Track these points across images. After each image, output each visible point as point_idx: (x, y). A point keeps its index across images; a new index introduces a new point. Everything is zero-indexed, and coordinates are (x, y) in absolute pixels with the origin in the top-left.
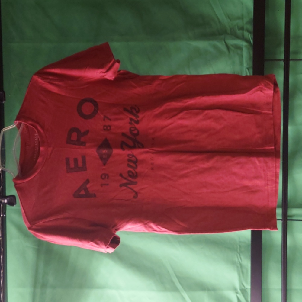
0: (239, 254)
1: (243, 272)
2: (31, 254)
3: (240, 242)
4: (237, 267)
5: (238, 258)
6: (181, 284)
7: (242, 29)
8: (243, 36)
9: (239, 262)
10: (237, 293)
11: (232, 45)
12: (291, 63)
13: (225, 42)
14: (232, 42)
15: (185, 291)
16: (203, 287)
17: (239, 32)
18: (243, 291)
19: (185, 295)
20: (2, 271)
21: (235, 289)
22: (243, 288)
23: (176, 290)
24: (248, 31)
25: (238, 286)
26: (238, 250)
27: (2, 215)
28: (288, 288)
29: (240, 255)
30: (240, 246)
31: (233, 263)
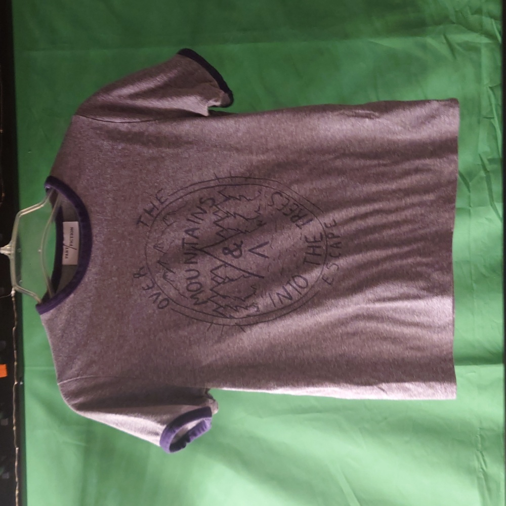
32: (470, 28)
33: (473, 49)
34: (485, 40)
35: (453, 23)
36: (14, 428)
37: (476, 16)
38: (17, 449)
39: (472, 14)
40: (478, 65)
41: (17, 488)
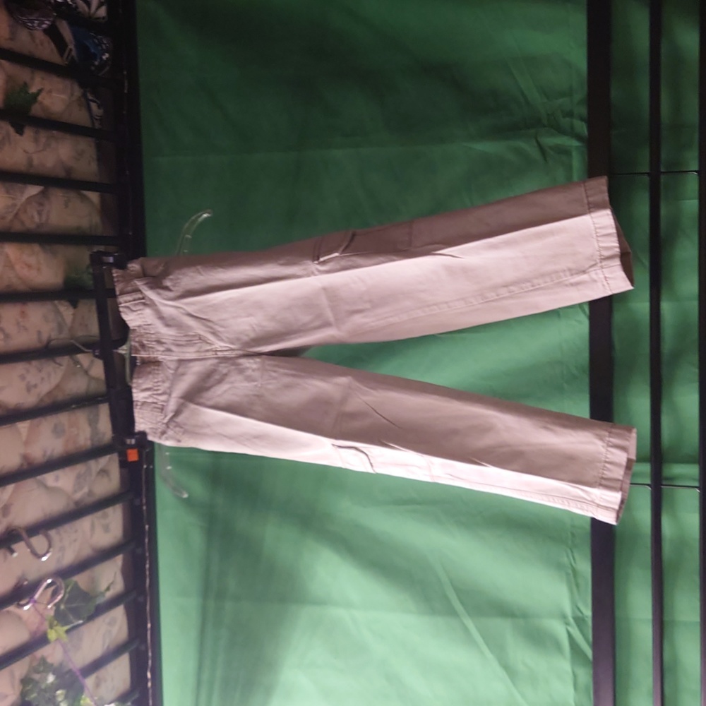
0: (571, 549)
1: (577, 585)
2: (197, 538)
3: (573, 526)
4: (567, 574)
5: (568, 557)
6: (462, 603)
7: (570, 114)
8: (572, 128)
9: (572, 565)
10: (567, 624)
11: (551, 148)
12: (663, 178)
13: (537, 142)
14: (551, 141)
15: (469, 614)
16: (504, 610)
17: (565, 122)
18: (579, 621)
19: (470, 624)
20: (147, 566)
21: (564, 617)
22: (580, 615)
23: (452, 613)
24: (582, 119)
25: (568, 610)
26: (570, 542)
27: (145, 466)
28: (666, 618)
29: (572, 552)
30: (573, 535)
31: (559, 566)
32: (561, 131)
33: (564, 151)
34: (575, 143)
35: (545, 126)
36: (144, 508)
37: (567, 119)
38: (147, 527)
39: (564, 117)
40: (569, 168)
41: (148, 562)
